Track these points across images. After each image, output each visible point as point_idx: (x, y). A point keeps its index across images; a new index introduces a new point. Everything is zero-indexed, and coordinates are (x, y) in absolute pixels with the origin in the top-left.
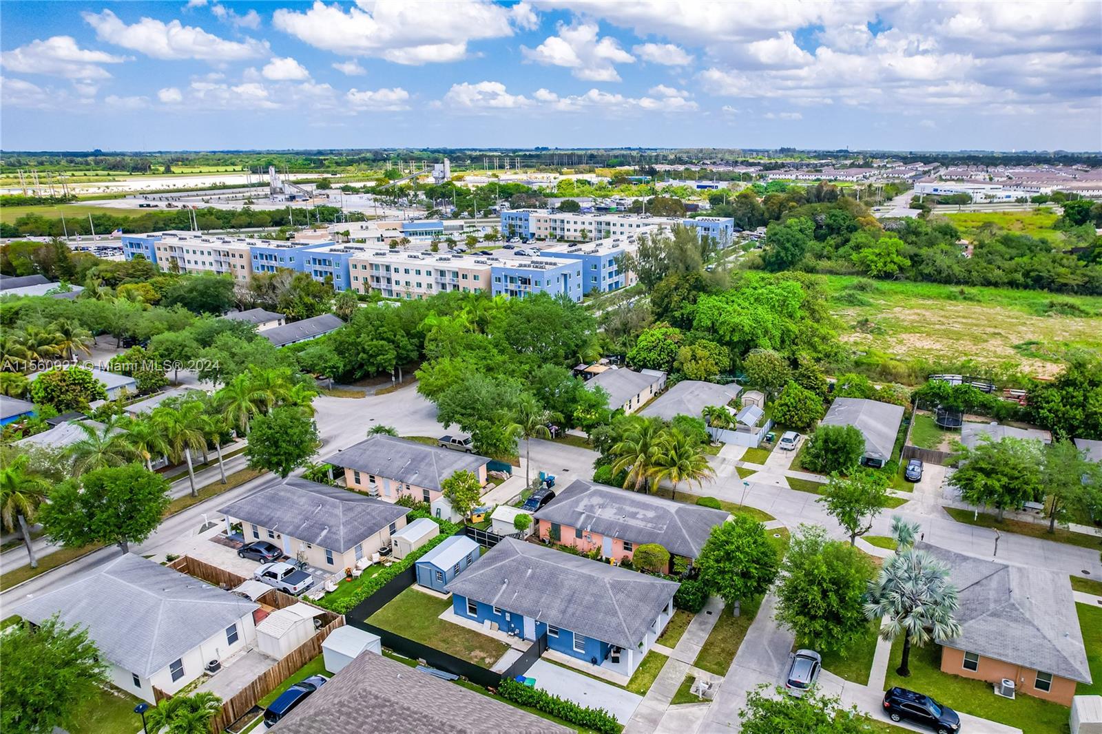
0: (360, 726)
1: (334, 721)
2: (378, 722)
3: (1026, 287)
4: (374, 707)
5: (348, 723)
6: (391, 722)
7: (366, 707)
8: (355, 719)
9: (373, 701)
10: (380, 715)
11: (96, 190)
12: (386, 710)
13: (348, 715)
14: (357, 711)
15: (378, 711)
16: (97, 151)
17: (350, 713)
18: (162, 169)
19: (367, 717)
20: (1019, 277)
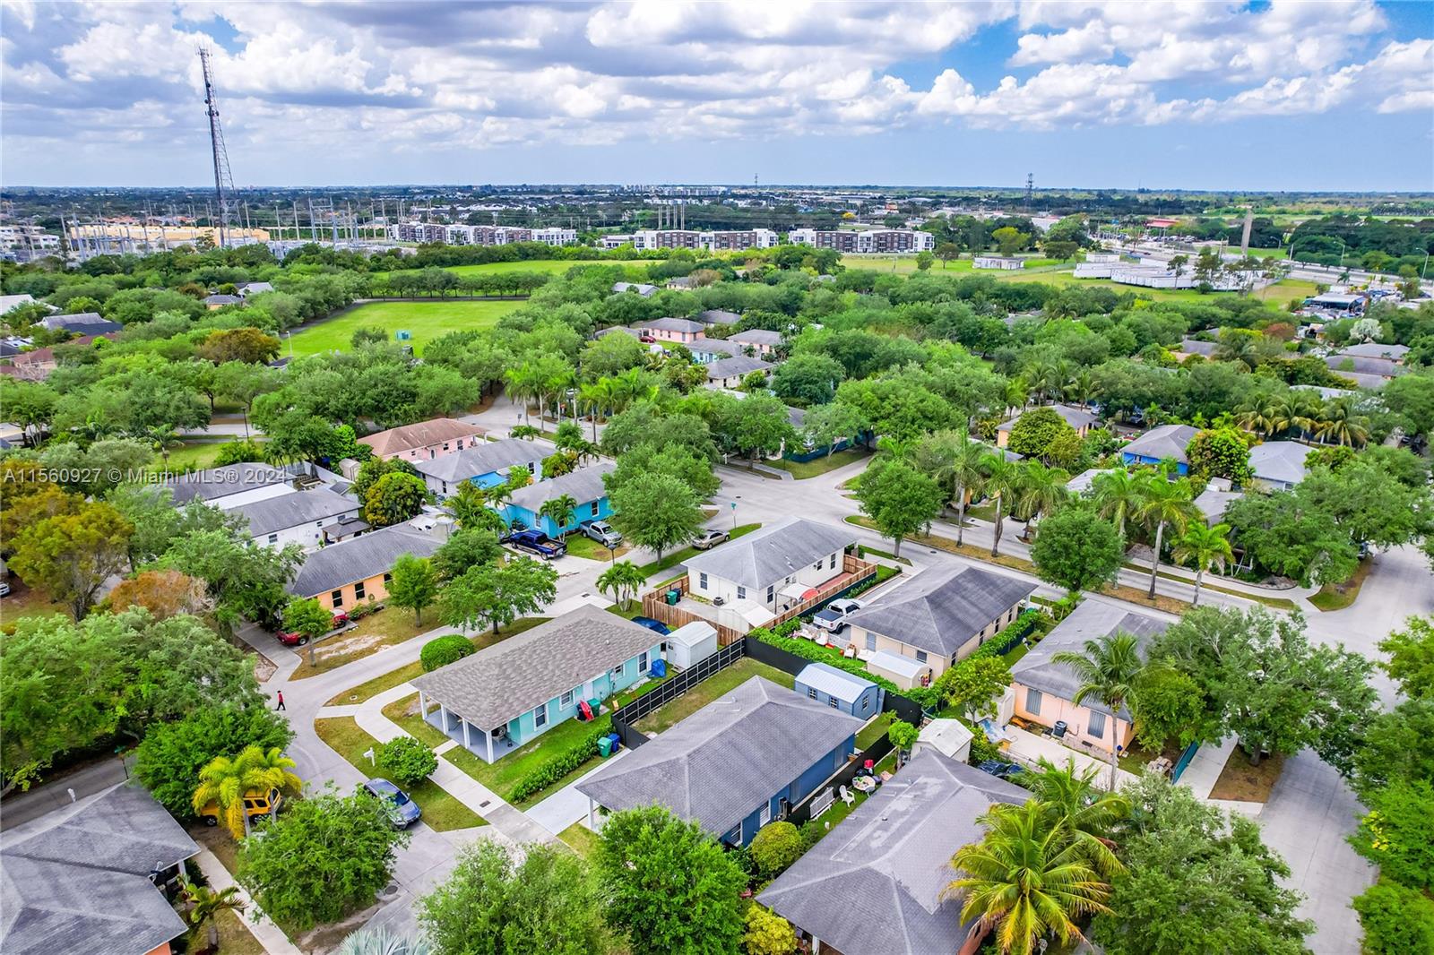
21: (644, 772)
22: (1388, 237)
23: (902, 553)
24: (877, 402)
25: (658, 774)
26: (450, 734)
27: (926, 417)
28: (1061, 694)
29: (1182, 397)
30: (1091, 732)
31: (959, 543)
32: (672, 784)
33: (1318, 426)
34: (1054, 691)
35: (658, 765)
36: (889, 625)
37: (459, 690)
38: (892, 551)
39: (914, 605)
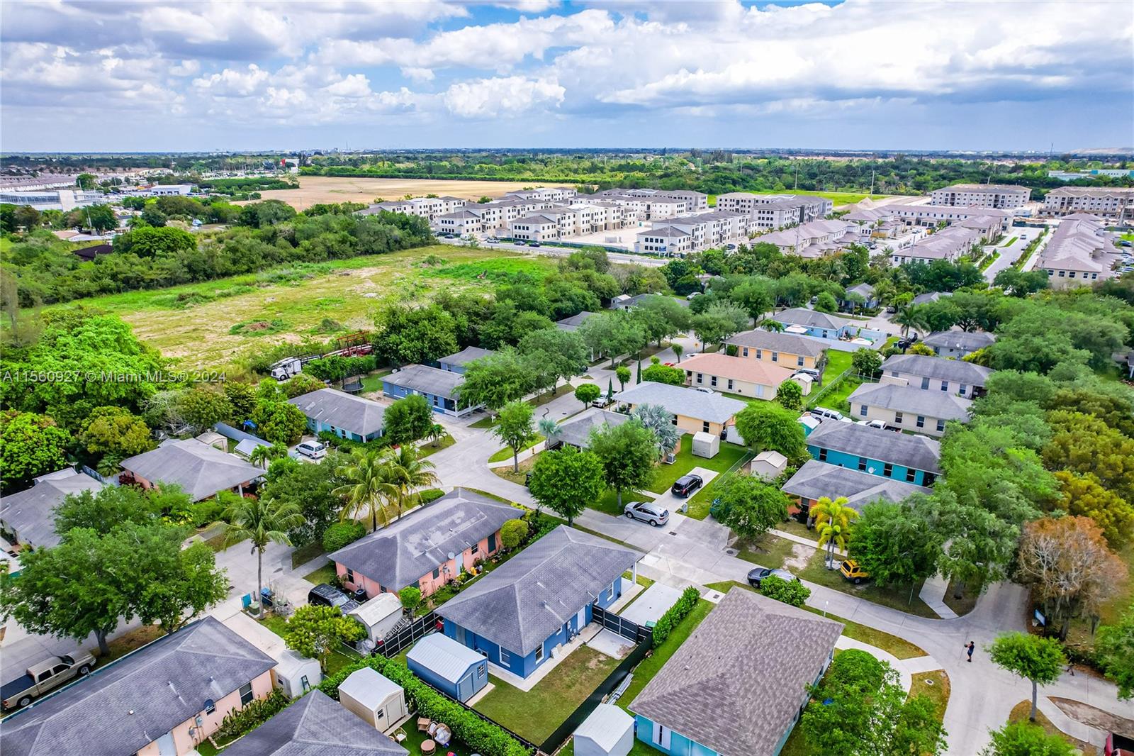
0: (759, 684)
1: (751, 703)
2: (755, 669)
3: (119, 291)
4: (742, 670)
5: (754, 692)
6: (756, 660)
7: (741, 675)
8: (751, 686)
9: (737, 670)
10: (750, 667)
12: (745, 662)
13: (747, 691)
14: (744, 683)
15: (746, 668)
17: (746, 689)
19: (750, 677)
20: (107, 281)
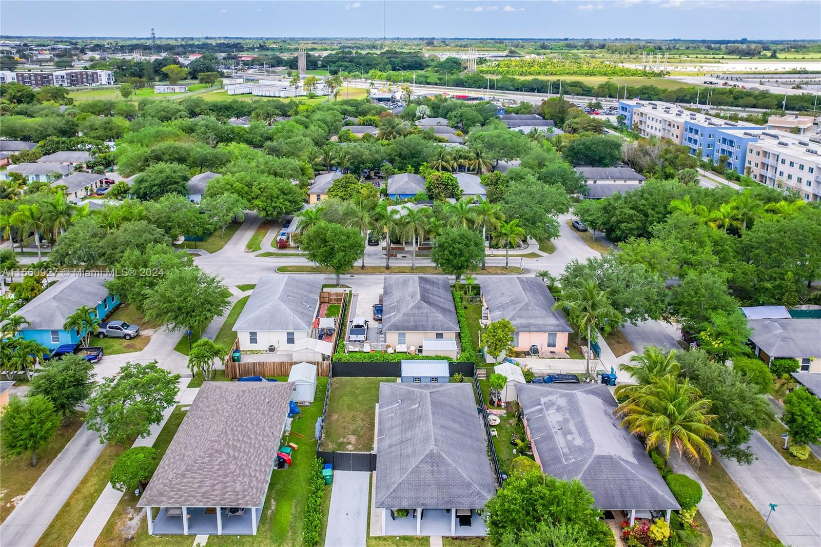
11: (692, 69)
16: (744, 39)
18: (769, 54)
21: (416, 470)
22: (375, 62)
23: (341, 282)
24: (246, 189)
25: (427, 467)
26: (193, 532)
27: (284, 194)
28: (532, 329)
29: (397, 158)
30: (549, 345)
31: (363, 267)
32: (442, 468)
33: (470, 162)
34: (527, 329)
35: (422, 462)
36: (412, 323)
37: (200, 487)
38: (334, 282)
39: (417, 307)
